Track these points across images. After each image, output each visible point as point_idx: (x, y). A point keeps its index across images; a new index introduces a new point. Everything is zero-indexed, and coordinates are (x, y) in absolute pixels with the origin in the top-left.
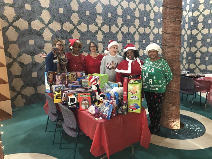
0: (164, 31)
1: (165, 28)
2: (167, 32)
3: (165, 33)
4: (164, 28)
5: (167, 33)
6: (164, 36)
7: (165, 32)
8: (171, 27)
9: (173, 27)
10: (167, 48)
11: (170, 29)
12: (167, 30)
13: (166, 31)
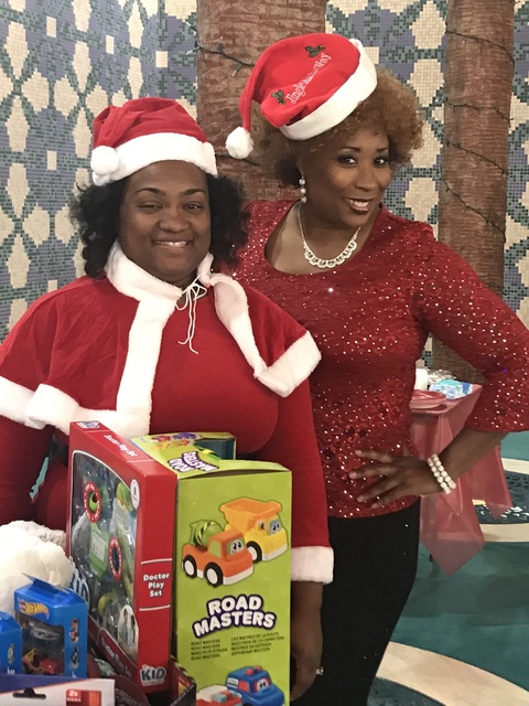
0: (221, 47)
1: (228, 24)
2: (246, 55)
3: (228, 63)
4: (223, 19)
5: (248, 62)
6: (220, 88)
7: (228, 51)
8: (278, 17)
9: (288, 24)
10: (252, 176)
11: (265, 33)
12: (250, 36)
13: (237, 50)
